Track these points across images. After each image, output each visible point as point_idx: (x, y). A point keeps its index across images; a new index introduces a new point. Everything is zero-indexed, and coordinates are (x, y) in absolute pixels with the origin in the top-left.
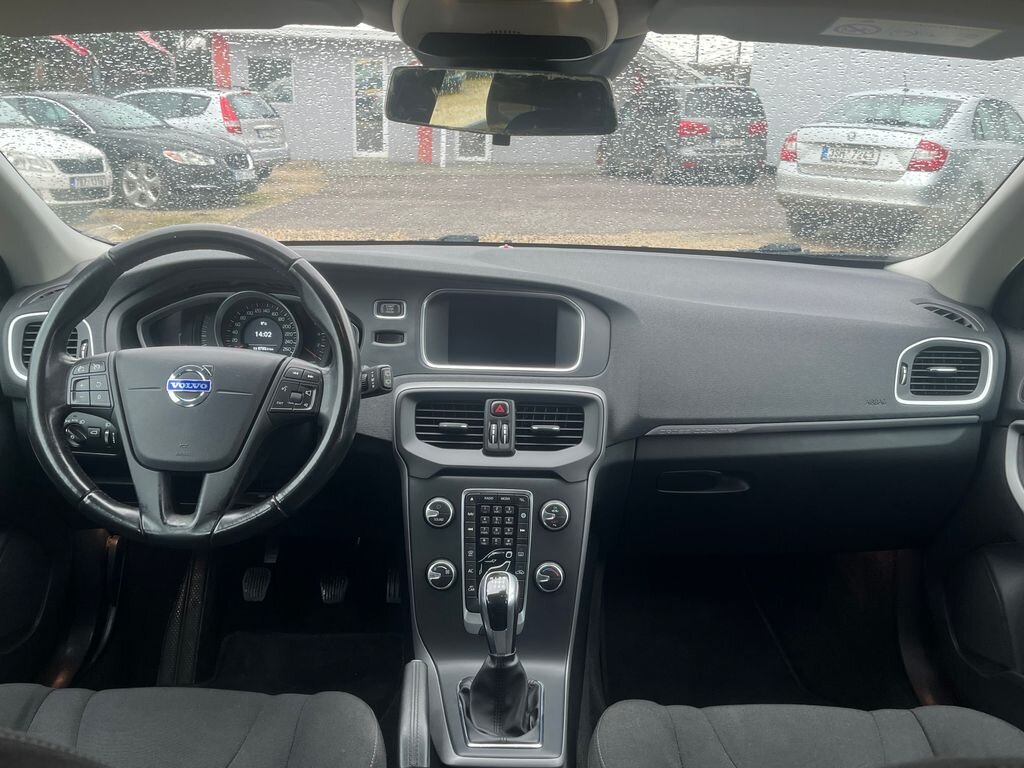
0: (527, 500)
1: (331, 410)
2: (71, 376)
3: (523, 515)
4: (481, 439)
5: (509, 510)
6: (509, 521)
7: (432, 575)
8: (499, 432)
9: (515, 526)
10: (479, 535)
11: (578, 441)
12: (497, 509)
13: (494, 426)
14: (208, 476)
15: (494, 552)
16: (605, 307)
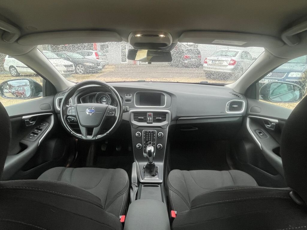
0: (155, 132)
1: (117, 115)
2: (68, 109)
3: (155, 135)
4: (146, 120)
5: (152, 134)
6: (152, 136)
7: (137, 146)
8: (150, 120)
9: (153, 137)
10: (146, 139)
11: (165, 121)
12: (150, 134)
13: (149, 118)
14: (94, 128)
15: (149, 142)
16: (170, 94)
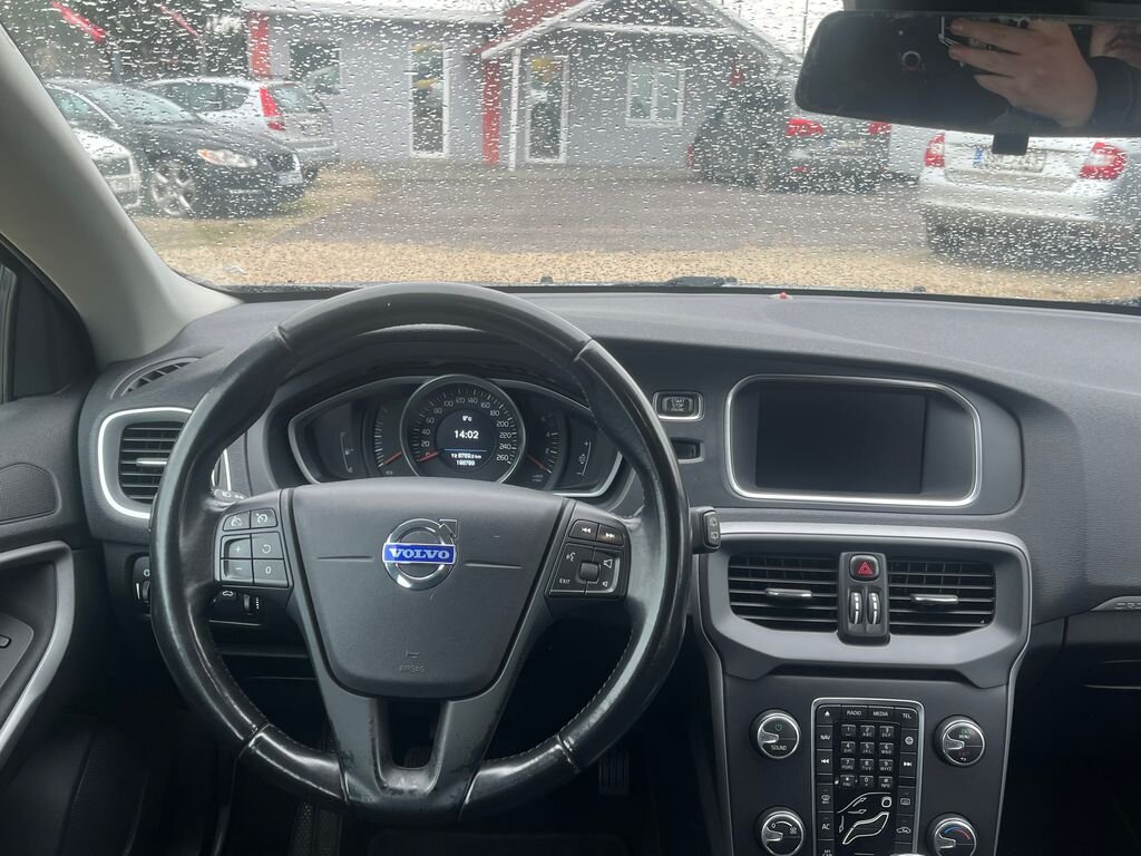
0: (915, 718)
2: (220, 533)
3: (909, 741)
4: (834, 614)
5: (888, 730)
6: (887, 748)
7: (769, 834)
8: (866, 605)
9: (897, 757)
10: (837, 769)
11: (988, 620)
12: (868, 730)
13: (857, 597)
14: (451, 704)
15: (862, 799)
16: (1010, 403)
